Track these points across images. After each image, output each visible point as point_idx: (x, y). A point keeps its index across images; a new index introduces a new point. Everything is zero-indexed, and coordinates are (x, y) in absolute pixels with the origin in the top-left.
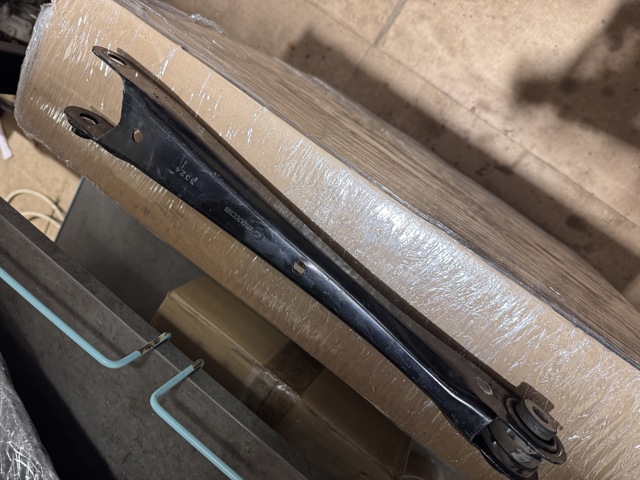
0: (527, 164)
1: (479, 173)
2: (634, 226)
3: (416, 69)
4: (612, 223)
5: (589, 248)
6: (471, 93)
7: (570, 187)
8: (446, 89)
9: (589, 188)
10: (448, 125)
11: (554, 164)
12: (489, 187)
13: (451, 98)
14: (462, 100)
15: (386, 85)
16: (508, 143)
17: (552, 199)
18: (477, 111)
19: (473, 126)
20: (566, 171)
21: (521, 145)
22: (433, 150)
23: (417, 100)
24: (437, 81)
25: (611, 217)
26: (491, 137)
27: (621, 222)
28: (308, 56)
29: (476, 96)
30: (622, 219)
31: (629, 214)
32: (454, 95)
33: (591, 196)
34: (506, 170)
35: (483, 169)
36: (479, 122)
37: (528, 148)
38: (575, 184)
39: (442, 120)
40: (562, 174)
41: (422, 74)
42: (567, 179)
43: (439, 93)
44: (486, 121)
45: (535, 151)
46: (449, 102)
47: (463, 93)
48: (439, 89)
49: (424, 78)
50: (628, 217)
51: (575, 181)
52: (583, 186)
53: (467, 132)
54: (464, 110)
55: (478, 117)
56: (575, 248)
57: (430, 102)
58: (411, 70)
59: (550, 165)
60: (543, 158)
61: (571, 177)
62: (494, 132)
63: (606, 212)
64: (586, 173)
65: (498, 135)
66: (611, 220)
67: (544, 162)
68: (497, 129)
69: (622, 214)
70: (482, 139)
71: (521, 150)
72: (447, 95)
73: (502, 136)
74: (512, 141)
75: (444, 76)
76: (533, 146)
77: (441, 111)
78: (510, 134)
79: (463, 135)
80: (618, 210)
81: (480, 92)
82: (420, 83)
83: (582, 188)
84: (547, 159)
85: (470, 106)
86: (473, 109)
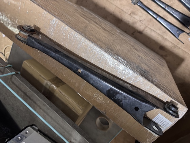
0: (147, 30)
1: (133, 34)
2: (180, 48)
3: (113, 3)
4: (173, 48)
5: (166, 56)
6: (129, 9)
7: (160, 37)
8: (122, 8)
9: (165, 37)
10: (123, 19)
11: (155, 30)
12: (136, 38)
13: (124, 11)
14: (127, 11)
15: (105, 8)
16: (141, 24)
17: (154, 41)
18: (131, 15)
19: (130, 19)
20: (158, 32)
21: (145, 24)
22: (119, 27)
23: (114, 12)
24: (119, 6)
25: (172, 46)
26: (136, 23)
27: (176, 47)
28: (82, 1)
29: (131, 10)
30: (176, 46)
31: (178, 45)
32: (124, 10)
33: (166, 39)
34: (140, 33)
35: (134, 33)
36: (132, 18)
37: (147, 25)
38: (161, 36)
39: (121, 18)
40: (158, 33)
41: (115, 4)
42: (159, 34)
43: (120, 10)
44: (134, 18)
45: (149, 26)
46: (123, 12)
47: (127, 9)
48: (120, 9)
49: (115, 5)
50: (178, 46)
51: (161, 35)
52: (164, 36)
53: (128, 21)
54: (127, 15)
55: (132, 16)
56: (162, 56)
57: (118, 13)
58: (111, 3)
59: (154, 30)
60: (151, 28)
61: (160, 34)
62: (137, 21)
63: (171, 44)
64: (165, 32)
65: (138, 22)
66: (172, 47)
67: (152, 29)
68: (137, 20)
69: (176, 44)
70: (133, 23)
71: (145, 26)
72: (122, 10)
73: (139, 22)
74: (142, 23)
75: (121, 4)
76: (148, 25)
77: (121, 15)
78: (141, 21)
79: (127, 23)
80: (175, 43)
81: (132, 9)
82: (114, 7)
83: (163, 37)
84: (153, 28)
85: (129, 13)
86: (130, 14)
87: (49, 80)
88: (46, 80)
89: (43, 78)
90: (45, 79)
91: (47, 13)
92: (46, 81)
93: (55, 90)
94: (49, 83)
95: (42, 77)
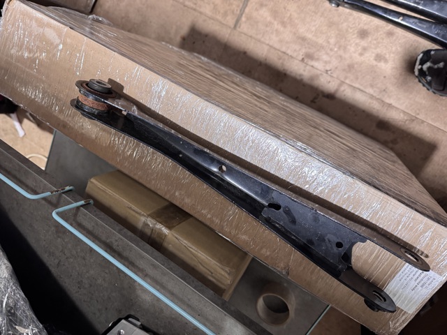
0: (344, 91)
1: (313, 101)
2: (423, 122)
3: (262, 39)
4: (407, 122)
5: (394, 142)
6: (300, 50)
7: (375, 102)
8: (284, 49)
9: (388, 101)
10: (288, 73)
11: (362, 88)
12: (321, 110)
13: (288, 55)
14: (294, 55)
15: (245, 53)
16: (329, 79)
17: (364, 111)
18: (306, 61)
19: (304, 71)
20: (370, 91)
21: (337, 78)
22: (281, 91)
23: (266, 59)
24: (277, 46)
25: (406, 118)
26: (317, 76)
27: (413, 120)
28: (194, 43)
29: (304, 50)
30: (413, 118)
31: (418, 114)
32: (289, 52)
33: (390, 105)
34: (330, 97)
35: (315, 98)
36: (308, 67)
37: (343, 80)
38: (378, 99)
39: (284, 70)
40: (369, 94)
41: (267, 42)
42: (372, 97)
43: (280, 53)
44: (312, 66)
45: (347, 81)
46: (286, 57)
47: (295, 50)
48: (279, 50)
49: (268, 45)
50: (418, 116)
51: (377, 97)
52: (384, 99)
53: (301, 75)
54: (296, 62)
55: (307, 64)
56: (384, 143)
57: (274, 59)
58: (259, 41)
59: (359, 89)
60: (354, 85)
61: (375, 95)
62: (319, 72)
63: (402, 115)
64: (384, 90)
65: (321, 74)
66: (406, 120)
67: (354, 87)
68: (320, 71)
69: (414, 115)
70: (312, 78)
71: (339, 82)
72: (284, 53)
73: (325, 74)
74: (332, 76)
75: (281, 41)
76: (346, 78)
77: (282, 64)
78: (329, 72)
79: (298, 78)
80: (410, 112)
81: (306, 48)
82: (266, 48)
83: (383, 101)
84: (357, 85)
85: (300, 58)
86: (303, 60)
87: (149, 215)
88: (143, 215)
89: (137, 212)
90: (139, 214)
91: (144, 68)
92: (143, 219)
93: (166, 236)
94: (151, 222)
95: (134, 211)
